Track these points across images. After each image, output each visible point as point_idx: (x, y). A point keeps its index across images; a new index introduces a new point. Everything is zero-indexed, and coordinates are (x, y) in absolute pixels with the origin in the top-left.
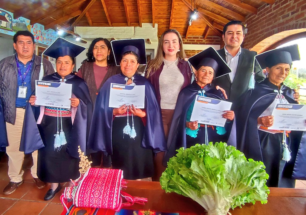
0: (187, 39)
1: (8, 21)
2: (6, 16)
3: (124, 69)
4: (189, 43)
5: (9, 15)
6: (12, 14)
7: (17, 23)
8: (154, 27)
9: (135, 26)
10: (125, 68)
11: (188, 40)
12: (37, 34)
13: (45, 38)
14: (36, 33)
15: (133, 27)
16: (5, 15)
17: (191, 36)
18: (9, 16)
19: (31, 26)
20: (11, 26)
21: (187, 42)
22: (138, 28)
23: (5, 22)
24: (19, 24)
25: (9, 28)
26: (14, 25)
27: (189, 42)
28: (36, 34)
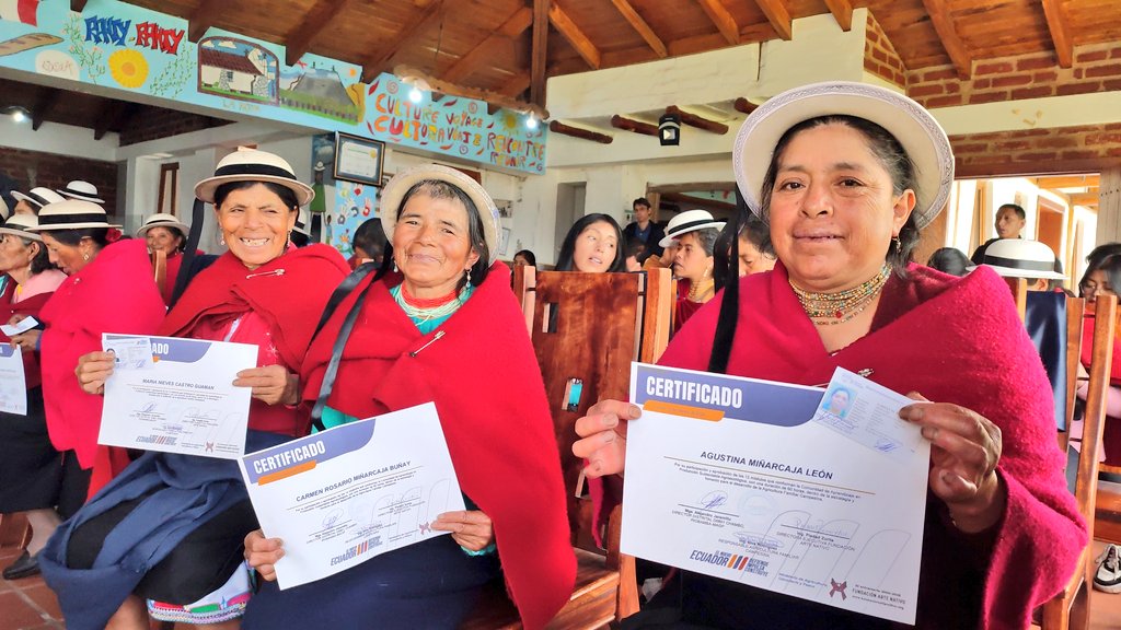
0: (1076, 65)
1: (259, 73)
2: (254, 56)
3: (788, 240)
4: (1091, 88)
5: (267, 53)
6: (280, 51)
7: (301, 77)
8: (847, 29)
9: (762, 38)
10: (795, 237)
11: (1078, 73)
12: (391, 116)
13: (431, 130)
14: (391, 111)
15: (755, 46)
16: (247, 52)
17: (1102, 46)
18: (265, 55)
19: (367, 87)
20: (275, 88)
21: (1074, 81)
22: (774, 45)
23: (249, 77)
24: (311, 83)
25: (265, 94)
26: (284, 84)
27: (1085, 79)
28: (388, 114)
